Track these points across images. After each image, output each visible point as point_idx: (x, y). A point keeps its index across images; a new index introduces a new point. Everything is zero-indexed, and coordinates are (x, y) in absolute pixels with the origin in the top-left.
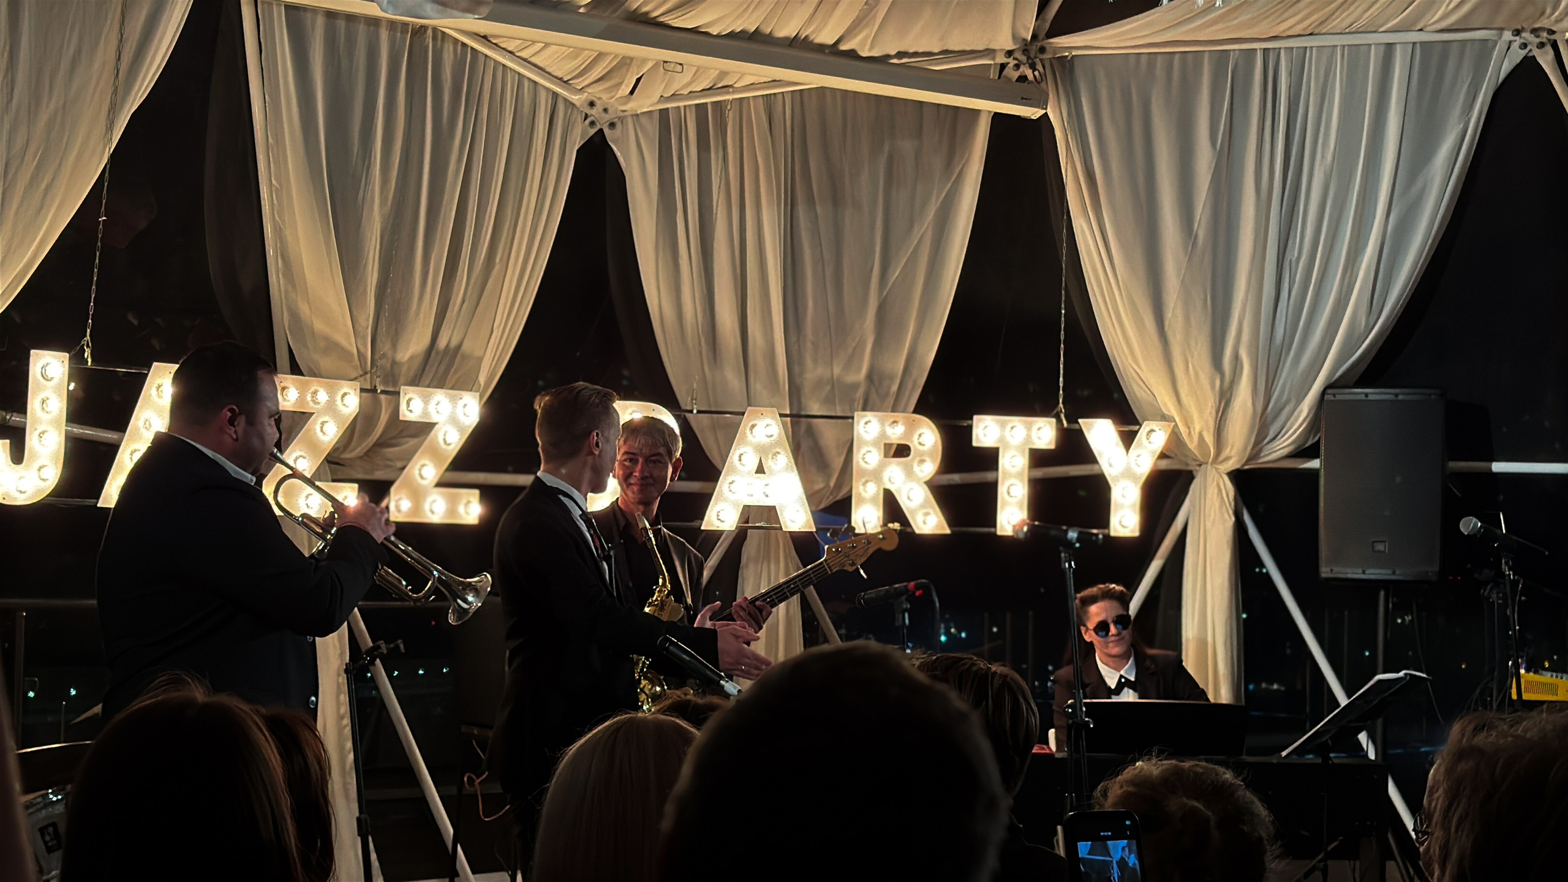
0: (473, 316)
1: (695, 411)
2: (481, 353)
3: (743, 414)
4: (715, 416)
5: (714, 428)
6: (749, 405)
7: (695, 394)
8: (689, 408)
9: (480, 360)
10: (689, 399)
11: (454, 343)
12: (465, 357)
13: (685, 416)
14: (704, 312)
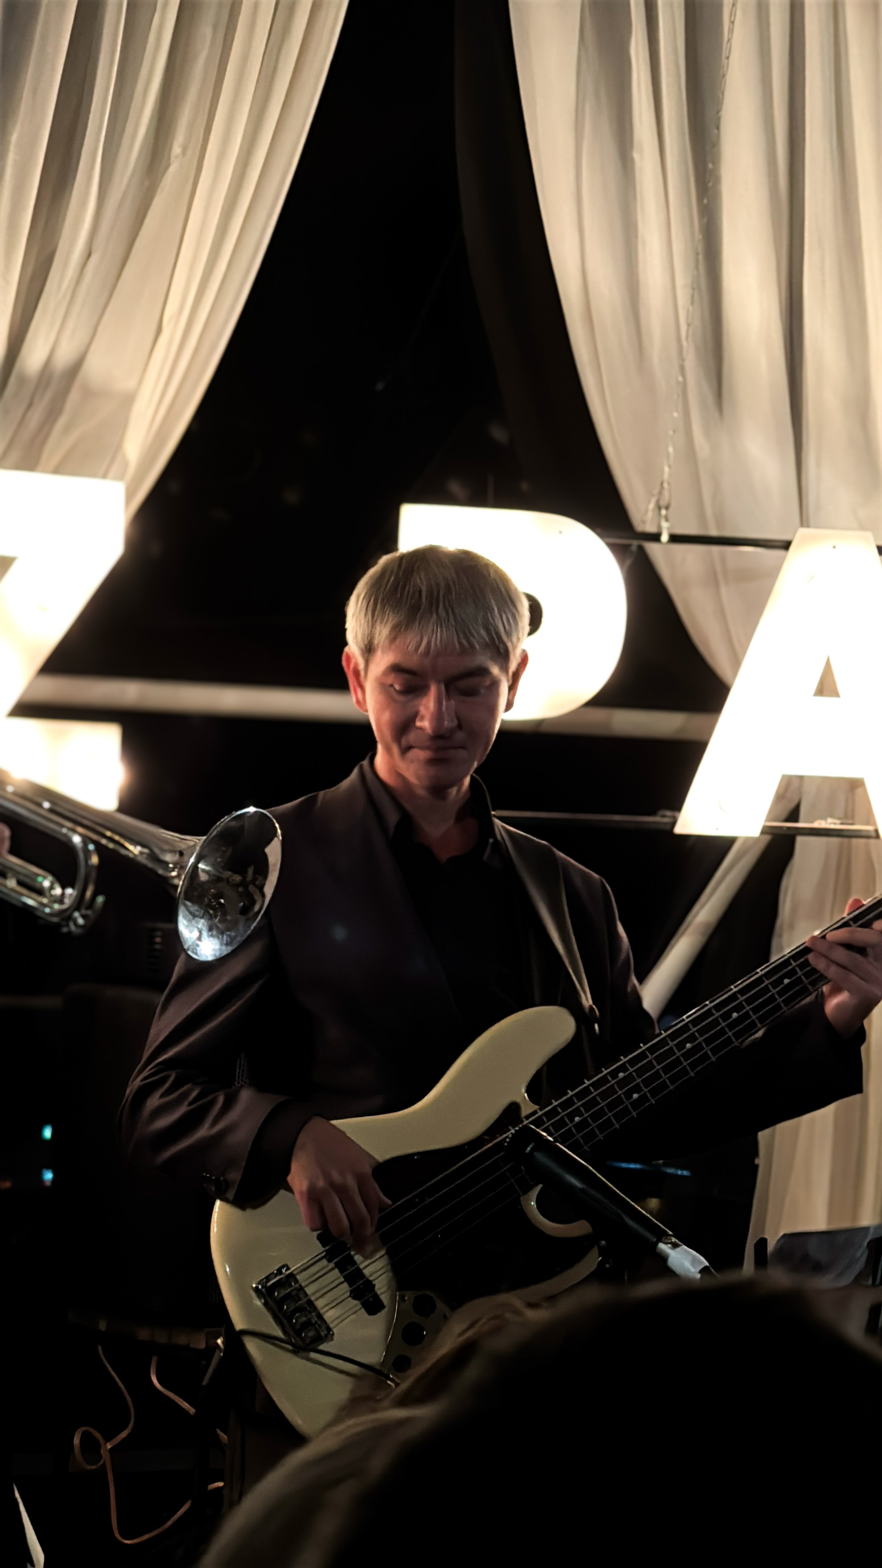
0: (115, 286)
1: (665, 538)
2: (131, 384)
3: (786, 545)
4: (715, 549)
5: (713, 579)
6: (804, 521)
7: (666, 494)
8: (650, 528)
9: (128, 400)
10: (652, 506)
11: (65, 355)
12: (89, 393)
13: (641, 549)
14: (695, 287)
